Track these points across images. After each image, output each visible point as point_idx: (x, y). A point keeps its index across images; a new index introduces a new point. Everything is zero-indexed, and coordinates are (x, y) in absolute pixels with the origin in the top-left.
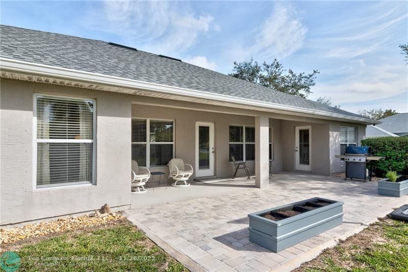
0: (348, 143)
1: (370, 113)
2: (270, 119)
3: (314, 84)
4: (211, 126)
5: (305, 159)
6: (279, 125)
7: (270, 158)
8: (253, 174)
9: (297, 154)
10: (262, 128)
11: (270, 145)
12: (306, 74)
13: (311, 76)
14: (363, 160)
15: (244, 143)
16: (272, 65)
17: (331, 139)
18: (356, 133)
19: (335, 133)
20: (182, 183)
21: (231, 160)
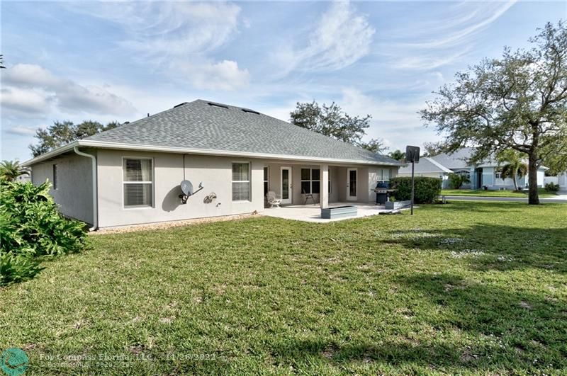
0: (383, 181)
1: (435, 145)
2: (329, 166)
3: (368, 126)
4: (290, 169)
5: (353, 192)
6: (336, 170)
7: (329, 192)
8: (319, 202)
9: (348, 189)
10: (324, 172)
11: (329, 182)
12: (361, 118)
13: (365, 119)
14: (385, 192)
15: (311, 181)
16: (331, 107)
17: (370, 178)
18: (391, 173)
19: (373, 174)
20: (275, 206)
21: (302, 193)
